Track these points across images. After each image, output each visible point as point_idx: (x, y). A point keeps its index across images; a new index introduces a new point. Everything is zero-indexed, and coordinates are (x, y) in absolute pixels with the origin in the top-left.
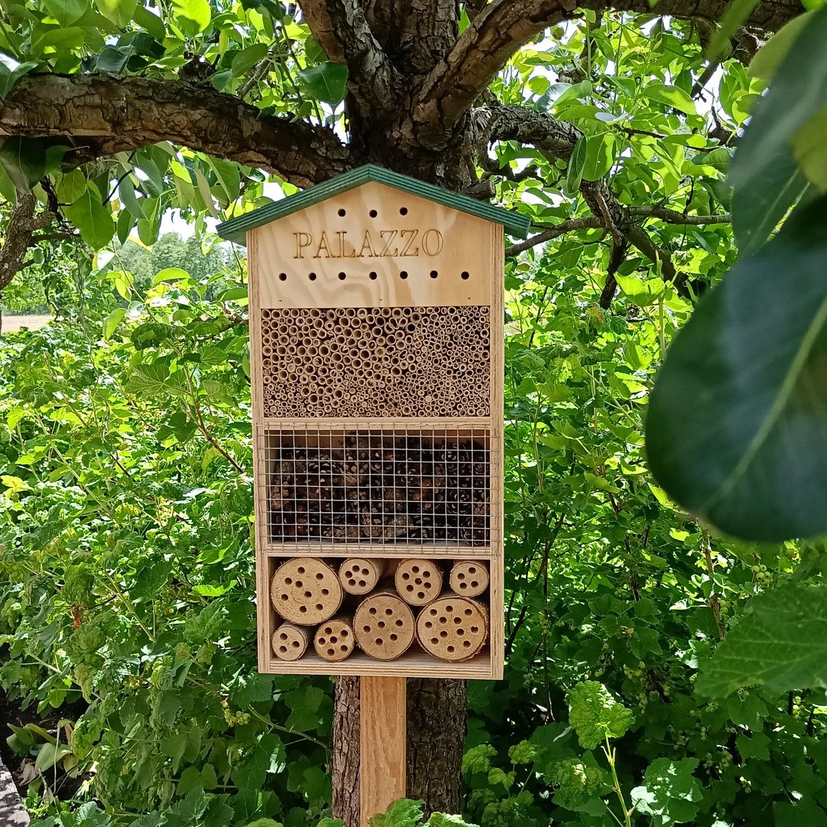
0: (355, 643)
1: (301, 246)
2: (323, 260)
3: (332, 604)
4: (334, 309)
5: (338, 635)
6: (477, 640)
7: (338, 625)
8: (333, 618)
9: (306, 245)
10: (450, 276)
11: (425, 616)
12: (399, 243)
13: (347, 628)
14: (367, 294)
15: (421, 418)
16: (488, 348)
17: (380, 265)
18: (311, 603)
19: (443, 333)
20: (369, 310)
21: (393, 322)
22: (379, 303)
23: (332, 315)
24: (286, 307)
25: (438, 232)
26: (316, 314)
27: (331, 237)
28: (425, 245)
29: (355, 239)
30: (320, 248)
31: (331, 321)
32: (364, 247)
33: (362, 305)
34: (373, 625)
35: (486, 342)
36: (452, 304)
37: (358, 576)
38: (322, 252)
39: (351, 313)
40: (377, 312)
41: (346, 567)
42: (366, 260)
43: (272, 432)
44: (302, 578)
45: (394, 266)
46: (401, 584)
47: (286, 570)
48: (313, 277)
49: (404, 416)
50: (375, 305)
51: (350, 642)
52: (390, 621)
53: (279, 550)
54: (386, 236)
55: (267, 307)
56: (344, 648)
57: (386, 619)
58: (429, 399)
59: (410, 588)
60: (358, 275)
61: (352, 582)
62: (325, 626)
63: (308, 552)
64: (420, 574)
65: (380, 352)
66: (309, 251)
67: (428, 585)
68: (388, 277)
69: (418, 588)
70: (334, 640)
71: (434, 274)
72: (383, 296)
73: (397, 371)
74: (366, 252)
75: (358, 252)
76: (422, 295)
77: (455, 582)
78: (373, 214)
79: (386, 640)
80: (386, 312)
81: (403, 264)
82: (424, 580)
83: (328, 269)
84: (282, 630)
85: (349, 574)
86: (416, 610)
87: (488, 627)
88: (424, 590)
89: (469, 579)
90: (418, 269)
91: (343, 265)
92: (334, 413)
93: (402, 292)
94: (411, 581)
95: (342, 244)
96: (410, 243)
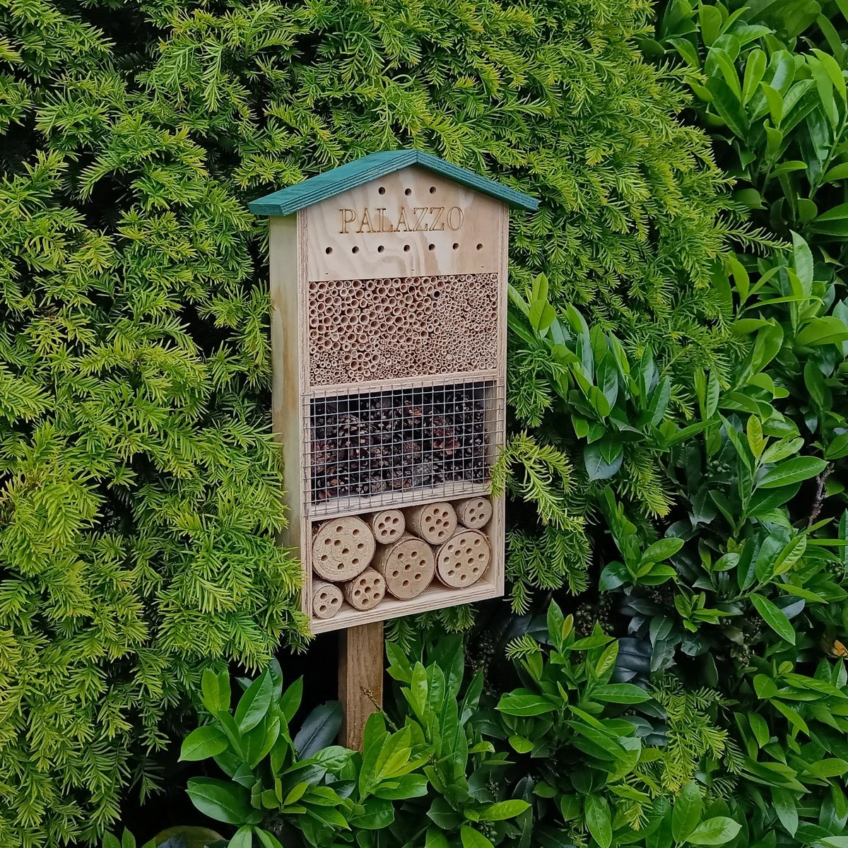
0: (387, 588)
1: (346, 222)
2: (365, 234)
4: (373, 280)
5: (371, 585)
6: (483, 565)
7: (373, 574)
8: (367, 569)
9: (351, 221)
10: (468, 248)
11: (445, 552)
12: (429, 219)
13: (379, 577)
14: (401, 264)
15: (444, 374)
17: (413, 239)
18: (347, 559)
19: (462, 297)
20: (402, 280)
21: (422, 289)
22: (412, 274)
23: (370, 285)
24: (331, 280)
25: (460, 210)
26: (356, 284)
27: (373, 213)
28: (449, 220)
29: (392, 215)
30: (363, 223)
31: (369, 292)
32: (400, 222)
33: (396, 275)
34: (401, 569)
36: (469, 272)
37: (389, 526)
38: (365, 228)
39: (386, 282)
40: (409, 281)
41: (379, 520)
42: (401, 235)
43: (317, 400)
44: (340, 536)
45: (424, 239)
46: (423, 527)
48: (355, 250)
49: (430, 374)
50: (409, 276)
51: (381, 589)
52: (414, 561)
53: (319, 511)
54: (418, 212)
55: (314, 280)
56: (376, 595)
57: (411, 561)
58: (450, 357)
59: (432, 529)
60: (393, 246)
61: (384, 533)
62: (360, 579)
64: (440, 515)
65: (411, 317)
66: (354, 226)
67: (446, 524)
68: (418, 249)
69: (439, 528)
70: (367, 589)
71: (455, 246)
72: (415, 268)
73: (424, 334)
74: (402, 227)
75: (395, 228)
76: (446, 265)
77: (467, 518)
78: (408, 192)
79: (412, 580)
80: (417, 280)
81: (432, 237)
82: (443, 520)
83: (369, 243)
84: (322, 590)
85: (381, 525)
86: (436, 548)
87: (491, 551)
88: (443, 529)
89: (478, 512)
90: (443, 242)
91: (382, 240)
92: (374, 376)
93: (431, 262)
94: (432, 523)
95: (381, 220)
96: (437, 218)
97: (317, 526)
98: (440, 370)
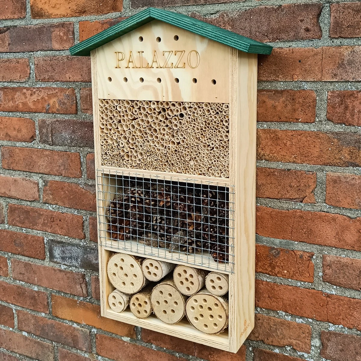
0: (152, 309)
1: (119, 60)
2: (131, 69)
3: (139, 284)
4: (138, 101)
5: (142, 303)
6: (221, 323)
7: (142, 297)
8: (139, 292)
9: (122, 60)
10: (205, 82)
11: (191, 302)
12: (173, 59)
13: (147, 300)
14: (156, 92)
15: (187, 175)
16: (228, 132)
17: (163, 73)
18: (128, 280)
19: (201, 120)
20: (157, 102)
21: (171, 110)
22: (163, 99)
23: (137, 104)
24: (112, 98)
25: (197, 52)
26: (128, 103)
27: (135, 55)
28: (189, 60)
29: (148, 56)
30: (129, 62)
31: (136, 108)
32: (153, 62)
33: (153, 99)
34: (162, 301)
35: (227, 127)
36: (206, 101)
37: (152, 270)
38: (131, 65)
39: (147, 104)
40: (162, 104)
41: (146, 263)
42: (154, 70)
44: (123, 265)
45: (171, 74)
46: (177, 279)
47: (115, 259)
48: (126, 80)
49: (177, 172)
50: (161, 100)
51: (148, 308)
52: (171, 301)
53: (111, 246)
54: (166, 54)
55: (101, 97)
56: (145, 311)
57: (168, 298)
58: (192, 163)
59: (182, 283)
60: (151, 80)
61: (150, 273)
62: (135, 296)
65: (164, 129)
66: (124, 64)
67: (192, 283)
68: (167, 82)
69: (186, 284)
70: (140, 305)
71: (195, 81)
72: (165, 94)
73: (174, 143)
74: (155, 65)
75: (150, 65)
76: (188, 94)
77: (209, 284)
78: (159, 40)
79: (169, 312)
80: (167, 104)
81: (177, 73)
82: (190, 279)
83: (134, 75)
84: (113, 294)
85: (147, 268)
86: (186, 298)
88: (190, 285)
89: (217, 283)
90: (185, 76)
91: (142, 73)
92: (138, 166)
93: (176, 91)
94: (182, 279)
95: (141, 59)
96: (180, 59)
97: (111, 253)
98: (186, 170)
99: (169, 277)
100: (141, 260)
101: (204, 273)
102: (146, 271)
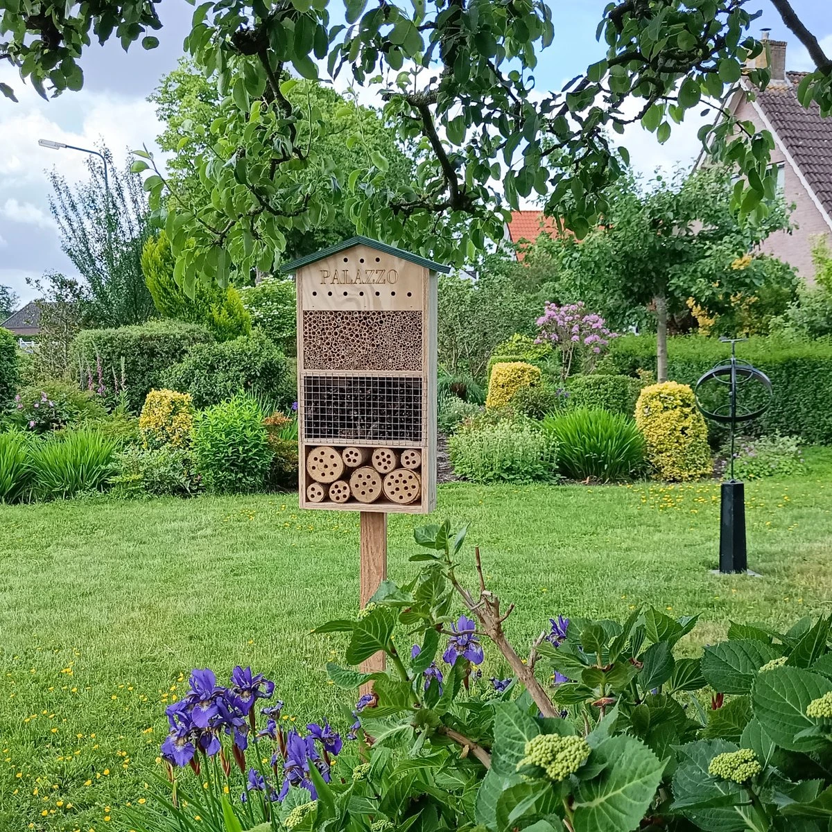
0: (351, 493)
1: (324, 277)
2: (336, 285)
3: (339, 472)
4: (341, 312)
5: (342, 489)
6: (414, 493)
7: (342, 484)
8: (338, 480)
9: (327, 277)
10: (402, 295)
11: (388, 479)
12: (375, 277)
13: (347, 485)
14: (358, 303)
15: (386, 371)
16: (421, 334)
17: (366, 288)
18: (327, 471)
19: (398, 325)
20: (359, 312)
21: (372, 319)
22: (365, 309)
23: (340, 315)
24: (316, 310)
25: (395, 271)
26: (331, 313)
27: (340, 273)
28: (388, 278)
29: (352, 275)
30: (334, 279)
31: (339, 318)
32: (357, 278)
33: (355, 309)
34: (360, 484)
35: (420, 330)
36: (402, 310)
37: (352, 457)
38: (335, 281)
39: (350, 314)
40: (363, 313)
41: (346, 452)
42: (358, 285)
43: (308, 377)
44: (323, 457)
45: (372, 289)
46: (375, 461)
47: (315, 453)
48: (330, 294)
49: (377, 369)
50: (363, 310)
51: (347, 493)
52: (369, 482)
53: (311, 442)
54: (368, 272)
55: (305, 309)
56: (345, 496)
57: (367, 481)
58: (390, 360)
59: (380, 464)
60: (354, 293)
61: (349, 460)
62: (334, 484)
63: (326, 443)
64: (385, 456)
65: (365, 335)
66: (329, 280)
67: (389, 462)
68: (369, 294)
69: (384, 464)
70: (339, 491)
71: (393, 294)
72: (367, 304)
73: (373, 345)
74: (358, 281)
75: (354, 281)
76: (387, 305)
77: (403, 461)
78: (362, 261)
79: (367, 492)
80: (368, 313)
81: (377, 288)
82: (387, 460)
83: (338, 290)
84: (312, 486)
85: (347, 456)
86: (383, 476)
87: (420, 486)
88: (387, 465)
89: (411, 459)
90: (385, 290)
91: (346, 288)
92: (340, 368)
93: (377, 303)
94: (380, 460)
95: (345, 277)
96: (381, 276)
97: (309, 449)
98: (384, 368)
99: (367, 462)
100: (340, 450)
101: (398, 452)
102: (346, 459)
